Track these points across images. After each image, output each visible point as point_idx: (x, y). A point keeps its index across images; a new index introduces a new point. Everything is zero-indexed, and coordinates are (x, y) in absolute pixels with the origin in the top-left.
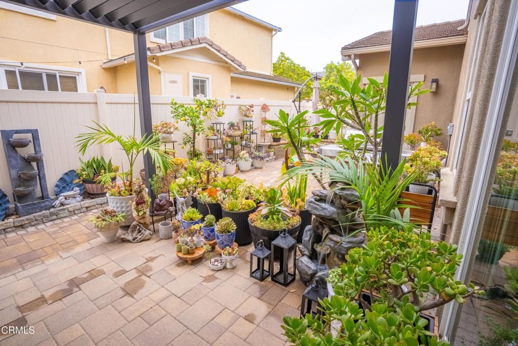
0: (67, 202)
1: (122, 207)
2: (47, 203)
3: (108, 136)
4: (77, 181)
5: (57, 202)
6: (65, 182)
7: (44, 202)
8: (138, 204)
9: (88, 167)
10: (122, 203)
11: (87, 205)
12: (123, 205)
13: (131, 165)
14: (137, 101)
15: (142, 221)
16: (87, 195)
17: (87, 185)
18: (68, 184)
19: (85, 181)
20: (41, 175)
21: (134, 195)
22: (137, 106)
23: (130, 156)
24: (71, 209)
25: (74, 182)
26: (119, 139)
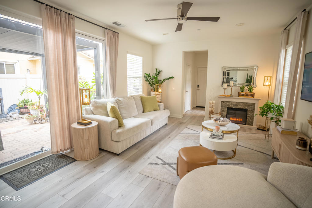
0: (12, 115)
1: (36, 113)
2: (4, 116)
3: (31, 90)
4: (17, 108)
5: (9, 116)
6: (11, 109)
7: (3, 115)
8: (41, 111)
9: (22, 102)
10: (35, 112)
11: (21, 117)
12: (36, 112)
13: (39, 100)
14: (42, 77)
15: (42, 117)
16: (21, 113)
17: (21, 109)
18: (13, 109)
19: (20, 108)
20: (2, 105)
21: (40, 109)
22: (42, 79)
23: (39, 97)
24: (15, 118)
25: (16, 108)
26: (35, 91)
